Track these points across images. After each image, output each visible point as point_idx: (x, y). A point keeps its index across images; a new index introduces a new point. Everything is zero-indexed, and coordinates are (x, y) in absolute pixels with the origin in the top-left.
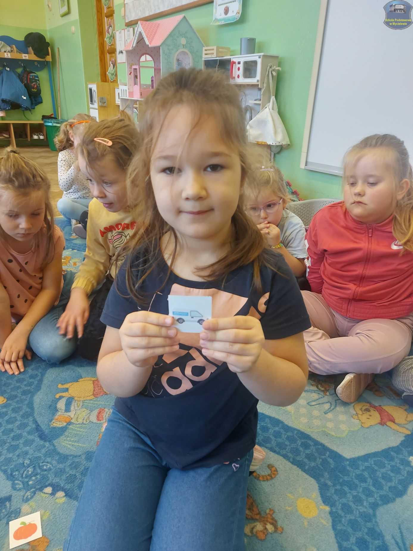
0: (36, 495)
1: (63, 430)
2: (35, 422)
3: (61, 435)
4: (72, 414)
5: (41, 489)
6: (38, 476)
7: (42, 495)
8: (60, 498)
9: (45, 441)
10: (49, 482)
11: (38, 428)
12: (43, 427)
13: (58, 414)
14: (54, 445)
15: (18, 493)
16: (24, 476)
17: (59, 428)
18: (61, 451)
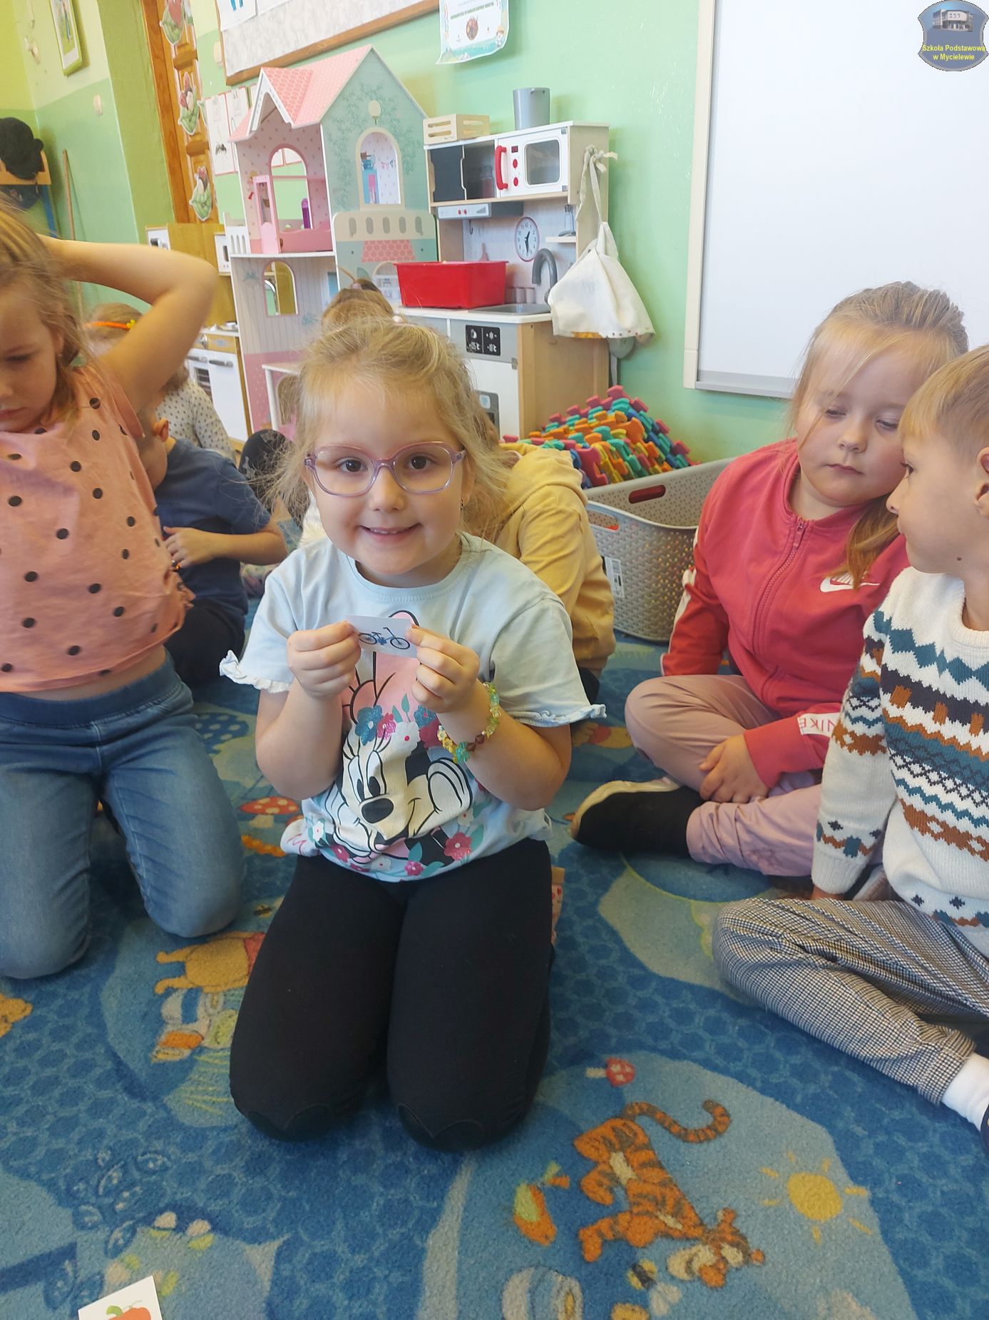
0: (138, 1236)
1: (185, 1068)
2: (114, 1056)
3: (183, 1080)
4: (201, 1026)
5: (149, 1221)
6: (137, 1189)
7: (154, 1233)
8: (199, 1236)
9: (144, 1099)
10: (166, 1201)
11: (120, 1070)
12: (134, 1065)
13: (166, 1031)
14: (165, 1107)
15: (91, 1235)
16: (101, 1191)
17: (174, 1064)
18: (186, 1121)
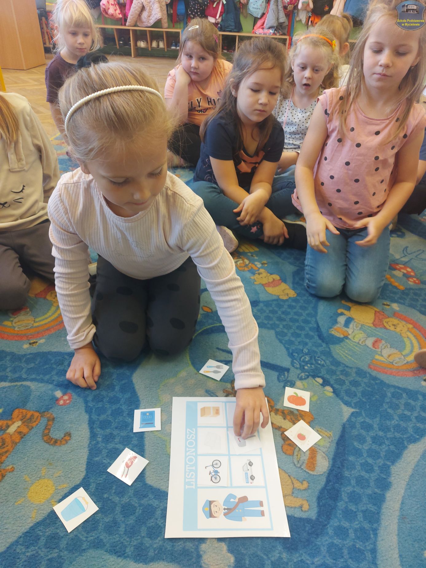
0: (309, 379)
1: (340, 340)
2: (317, 323)
3: (337, 343)
4: (350, 331)
5: (314, 377)
6: (313, 366)
7: (314, 381)
8: (328, 391)
9: (323, 342)
10: (321, 375)
11: (318, 329)
12: (323, 330)
13: (337, 326)
14: (329, 348)
15: (295, 370)
16: (302, 360)
17: (336, 337)
18: (335, 357)
